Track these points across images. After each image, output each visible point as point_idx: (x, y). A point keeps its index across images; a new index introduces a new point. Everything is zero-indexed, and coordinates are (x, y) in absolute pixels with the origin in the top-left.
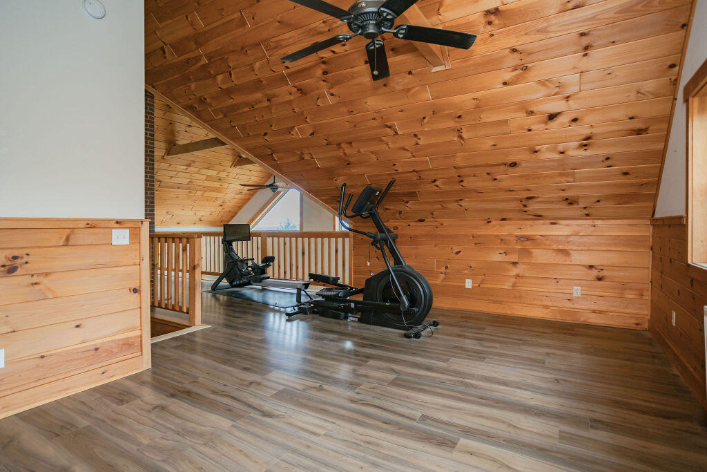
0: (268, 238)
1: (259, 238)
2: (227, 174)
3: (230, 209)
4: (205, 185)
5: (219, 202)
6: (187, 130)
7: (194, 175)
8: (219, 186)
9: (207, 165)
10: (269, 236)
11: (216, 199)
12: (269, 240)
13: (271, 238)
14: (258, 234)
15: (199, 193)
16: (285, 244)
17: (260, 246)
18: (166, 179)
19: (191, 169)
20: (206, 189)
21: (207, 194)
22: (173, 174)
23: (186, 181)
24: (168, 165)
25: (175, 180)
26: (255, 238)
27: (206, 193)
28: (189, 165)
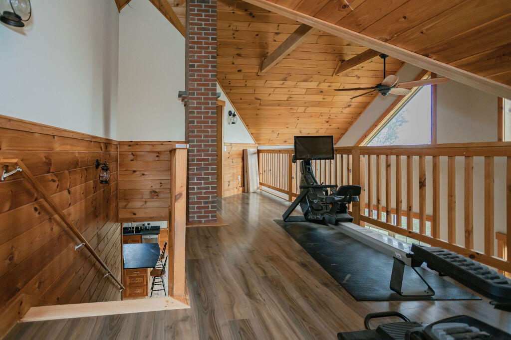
0: (361, 156)
1: (351, 156)
2: (329, 84)
3: (339, 125)
4: (306, 99)
5: (325, 118)
6: (275, 39)
7: (291, 90)
8: (321, 100)
9: (304, 77)
10: (364, 154)
11: (321, 114)
12: (364, 159)
13: (366, 156)
14: (347, 151)
15: (301, 109)
16: (388, 166)
17: (351, 167)
18: (265, 98)
19: (287, 83)
20: (307, 104)
21: (309, 110)
22: (270, 91)
23: (285, 98)
24: (264, 81)
25: (273, 97)
26: (339, 156)
27: (309, 108)
28: (285, 79)
